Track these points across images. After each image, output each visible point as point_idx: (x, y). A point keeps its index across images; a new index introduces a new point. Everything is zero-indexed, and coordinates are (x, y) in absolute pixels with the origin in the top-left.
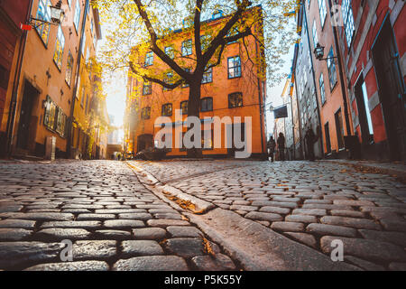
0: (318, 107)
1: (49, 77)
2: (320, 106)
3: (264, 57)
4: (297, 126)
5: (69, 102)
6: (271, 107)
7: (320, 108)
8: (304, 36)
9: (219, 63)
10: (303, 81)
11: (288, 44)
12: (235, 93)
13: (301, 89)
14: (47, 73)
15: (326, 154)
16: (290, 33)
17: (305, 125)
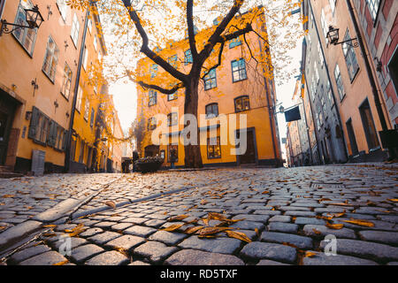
0: (335, 103)
1: (36, 87)
2: (338, 101)
3: (268, 54)
4: (312, 128)
5: (67, 114)
6: (282, 108)
7: (339, 104)
8: (312, 30)
9: (220, 63)
10: (315, 79)
11: (295, 38)
12: (241, 97)
13: (313, 88)
14: (33, 83)
15: (351, 156)
16: (295, 25)
17: (322, 126)
